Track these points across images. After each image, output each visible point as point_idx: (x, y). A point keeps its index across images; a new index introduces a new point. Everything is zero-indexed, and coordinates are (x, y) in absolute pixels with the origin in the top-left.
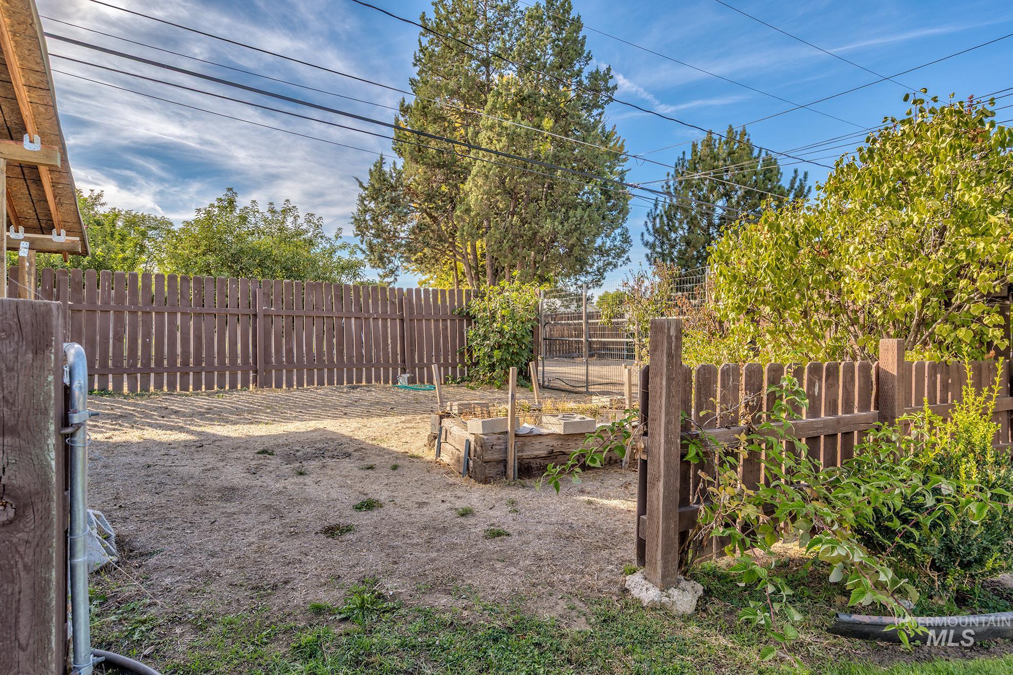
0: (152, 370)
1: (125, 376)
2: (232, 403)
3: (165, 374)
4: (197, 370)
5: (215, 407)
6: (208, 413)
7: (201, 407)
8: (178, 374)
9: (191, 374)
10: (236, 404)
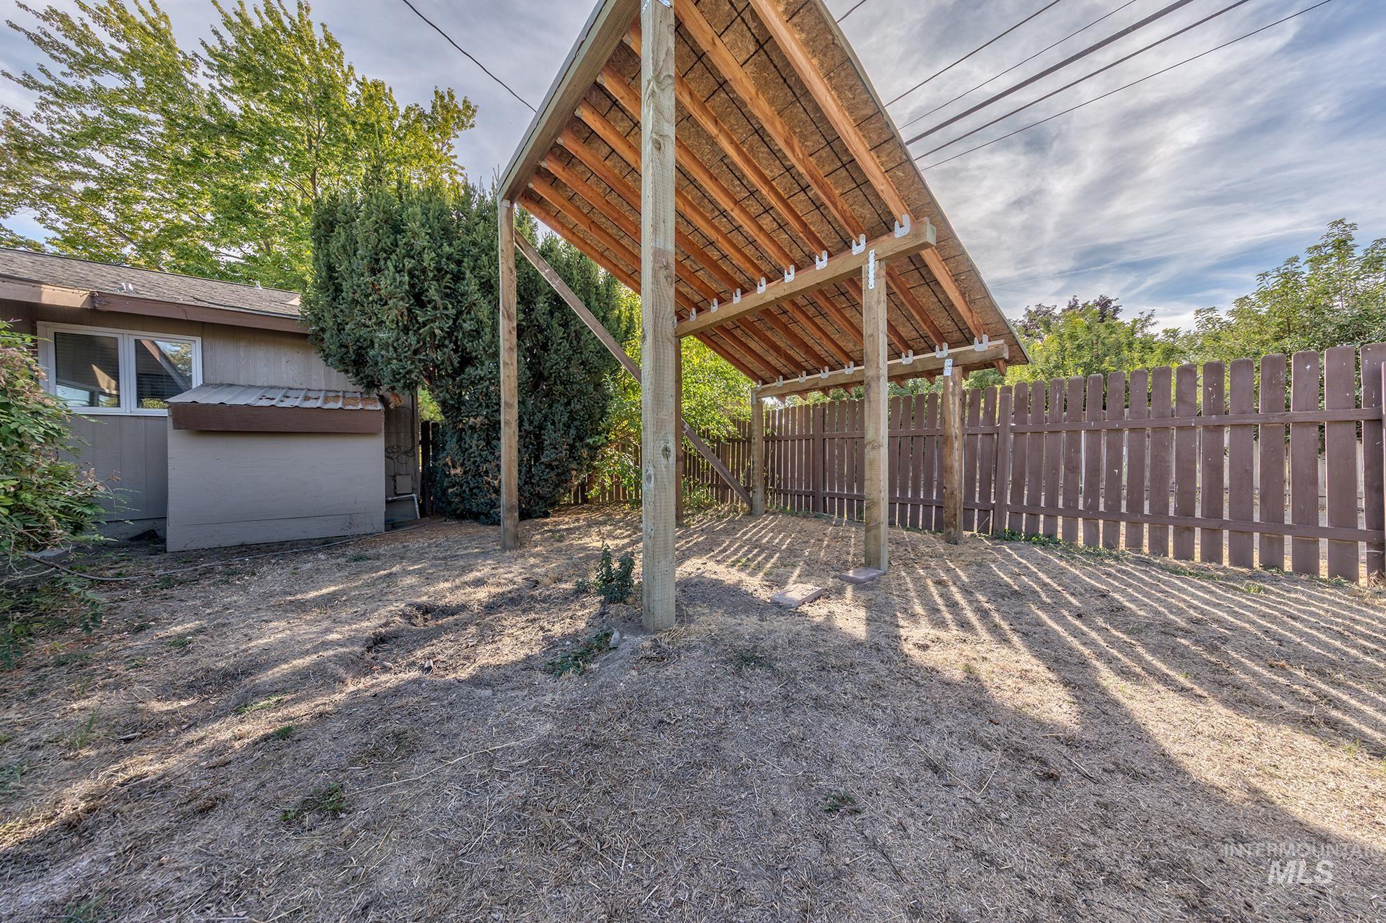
0: (1122, 517)
1: (1080, 520)
2: (1273, 619)
3: (1146, 526)
4: (1213, 524)
5: (1218, 621)
6: (1187, 633)
7: (1180, 612)
8: (1171, 527)
9: (1198, 531)
10: (1283, 624)
